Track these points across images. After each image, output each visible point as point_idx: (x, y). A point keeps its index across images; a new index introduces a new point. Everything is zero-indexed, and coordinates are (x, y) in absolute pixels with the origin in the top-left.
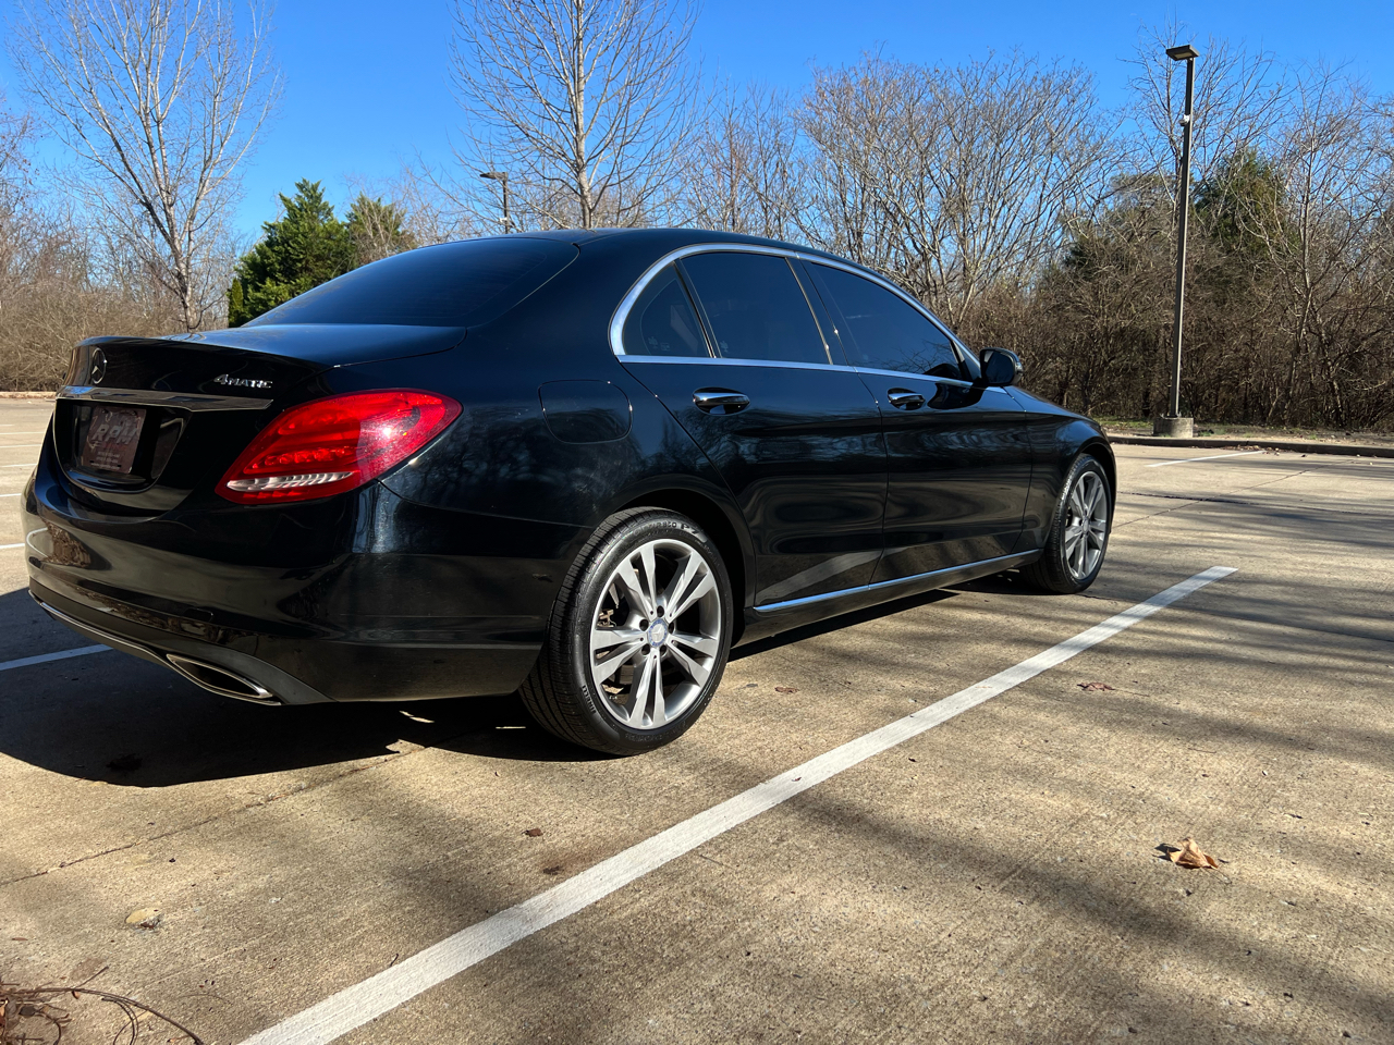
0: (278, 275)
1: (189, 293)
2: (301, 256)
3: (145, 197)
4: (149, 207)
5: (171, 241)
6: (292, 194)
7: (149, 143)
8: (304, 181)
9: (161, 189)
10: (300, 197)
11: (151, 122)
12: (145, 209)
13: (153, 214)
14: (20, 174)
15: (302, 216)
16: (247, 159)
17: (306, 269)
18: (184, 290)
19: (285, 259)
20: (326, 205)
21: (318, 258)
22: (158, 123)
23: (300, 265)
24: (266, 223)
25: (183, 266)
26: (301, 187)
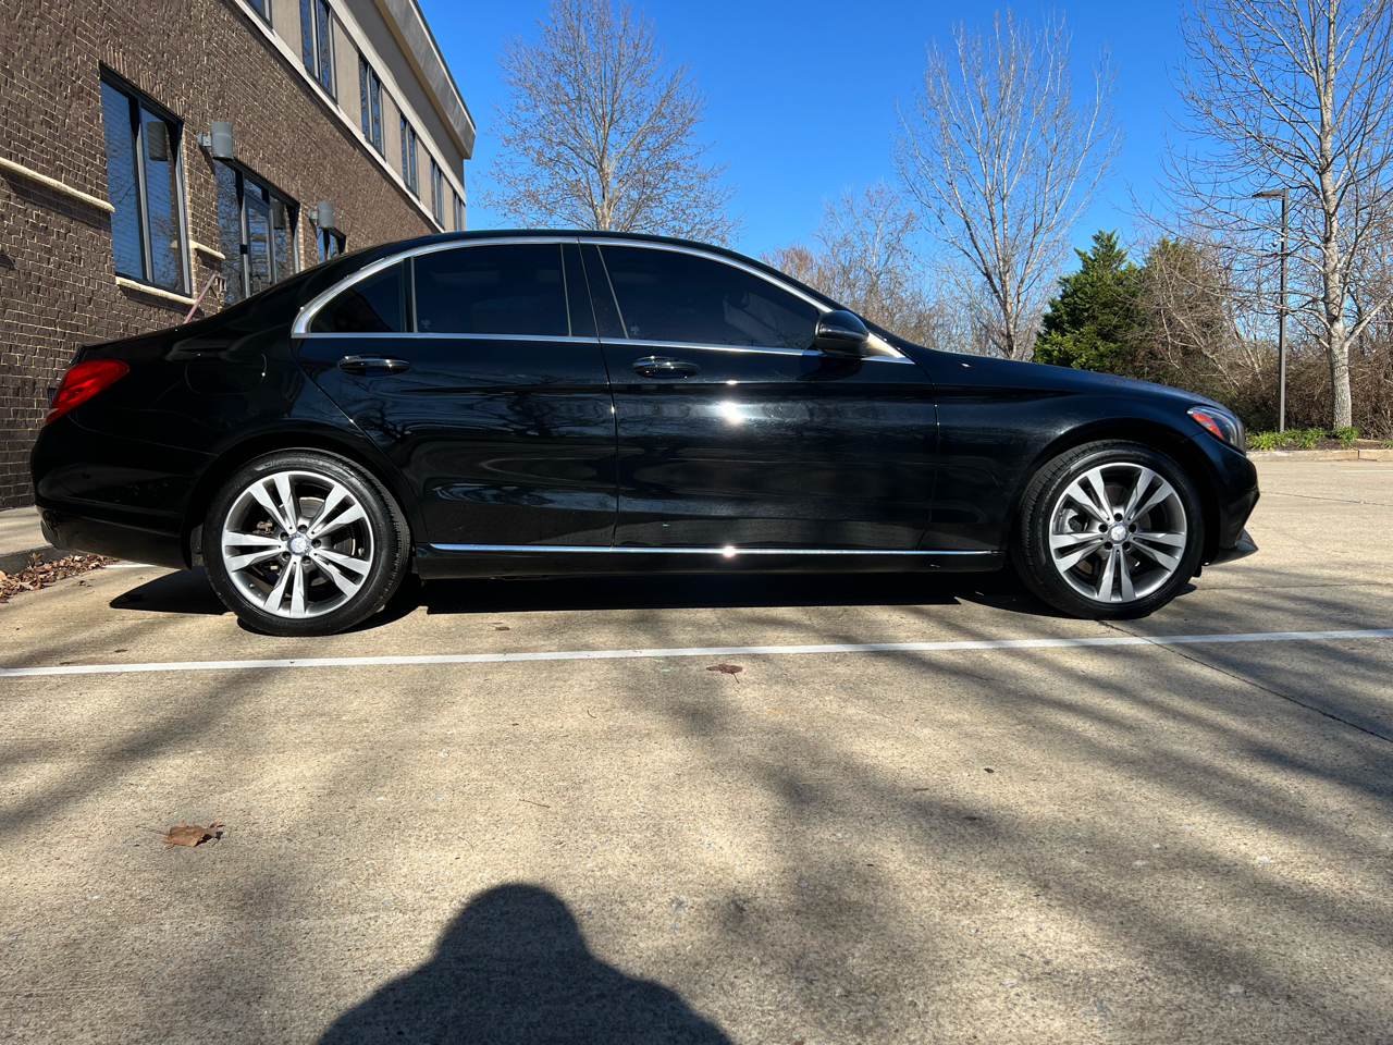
0: (1066, 326)
1: (1015, 350)
2: (1087, 306)
3: (986, 269)
4: (989, 278)
5: (1004, 304)
6: (1088, 248)
7: (991, 220)
8: (1100, 232)
9: (998, 259)
10: (1095, 248)
11: (996, 200)
12: (986, 279)
13: (991, 282)
14: (902, 263)
15: (1093, 266)
16: (1078, 220)
17: (1093, 318)
18: (1011, 348)
19: (1073, 310)
20: (1119, 252)
21: (1105, 305)
22: (1003, 200)
23: (1086, 314)
24: (1060, 278)
25: (1011, 326)
26: (1097, 239)
